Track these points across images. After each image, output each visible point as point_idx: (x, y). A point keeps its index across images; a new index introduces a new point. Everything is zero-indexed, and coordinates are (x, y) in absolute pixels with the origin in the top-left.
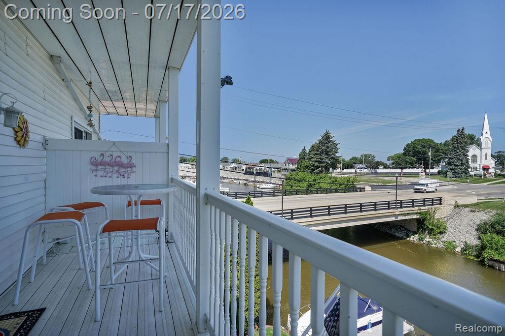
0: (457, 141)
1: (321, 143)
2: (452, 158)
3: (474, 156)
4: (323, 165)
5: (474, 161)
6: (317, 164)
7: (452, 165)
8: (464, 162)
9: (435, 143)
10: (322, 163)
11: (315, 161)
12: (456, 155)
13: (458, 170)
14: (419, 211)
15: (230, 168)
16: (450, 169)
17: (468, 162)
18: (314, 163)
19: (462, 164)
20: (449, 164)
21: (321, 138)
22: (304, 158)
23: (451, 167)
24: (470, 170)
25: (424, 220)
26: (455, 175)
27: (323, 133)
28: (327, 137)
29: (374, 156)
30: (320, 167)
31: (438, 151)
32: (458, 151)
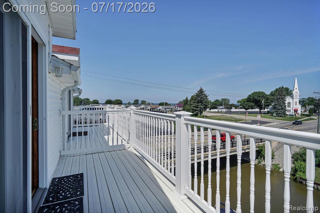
0: (279, 94)
1: (198, 95)
2: (276, 105)
3: (289, 103)
4: (199, 109)
5: (289, 106)
6: (195, 108)
7: (276, 109)
8: (283, 107)
9: (266, 94)
10: (198, 108)
11: (194, 107)
12: (278, 103)
13: (279, 112)
14: (258, 146)
15: (141, 108)
16: (275, 111)
17: (285, 107)
18: (193, 108)
19: (282, 108)
20: (274, 108)
21: (197, 92)
22: (187, 104)
23: (275, 110)
24: (286, 112)
25: (261, 150)
26: (278, 115)
27: (199, 89)
28: (201, 91)
29: (229, 100)
30: (197, 110)
31: (267, 99)
32: (280, 100)
